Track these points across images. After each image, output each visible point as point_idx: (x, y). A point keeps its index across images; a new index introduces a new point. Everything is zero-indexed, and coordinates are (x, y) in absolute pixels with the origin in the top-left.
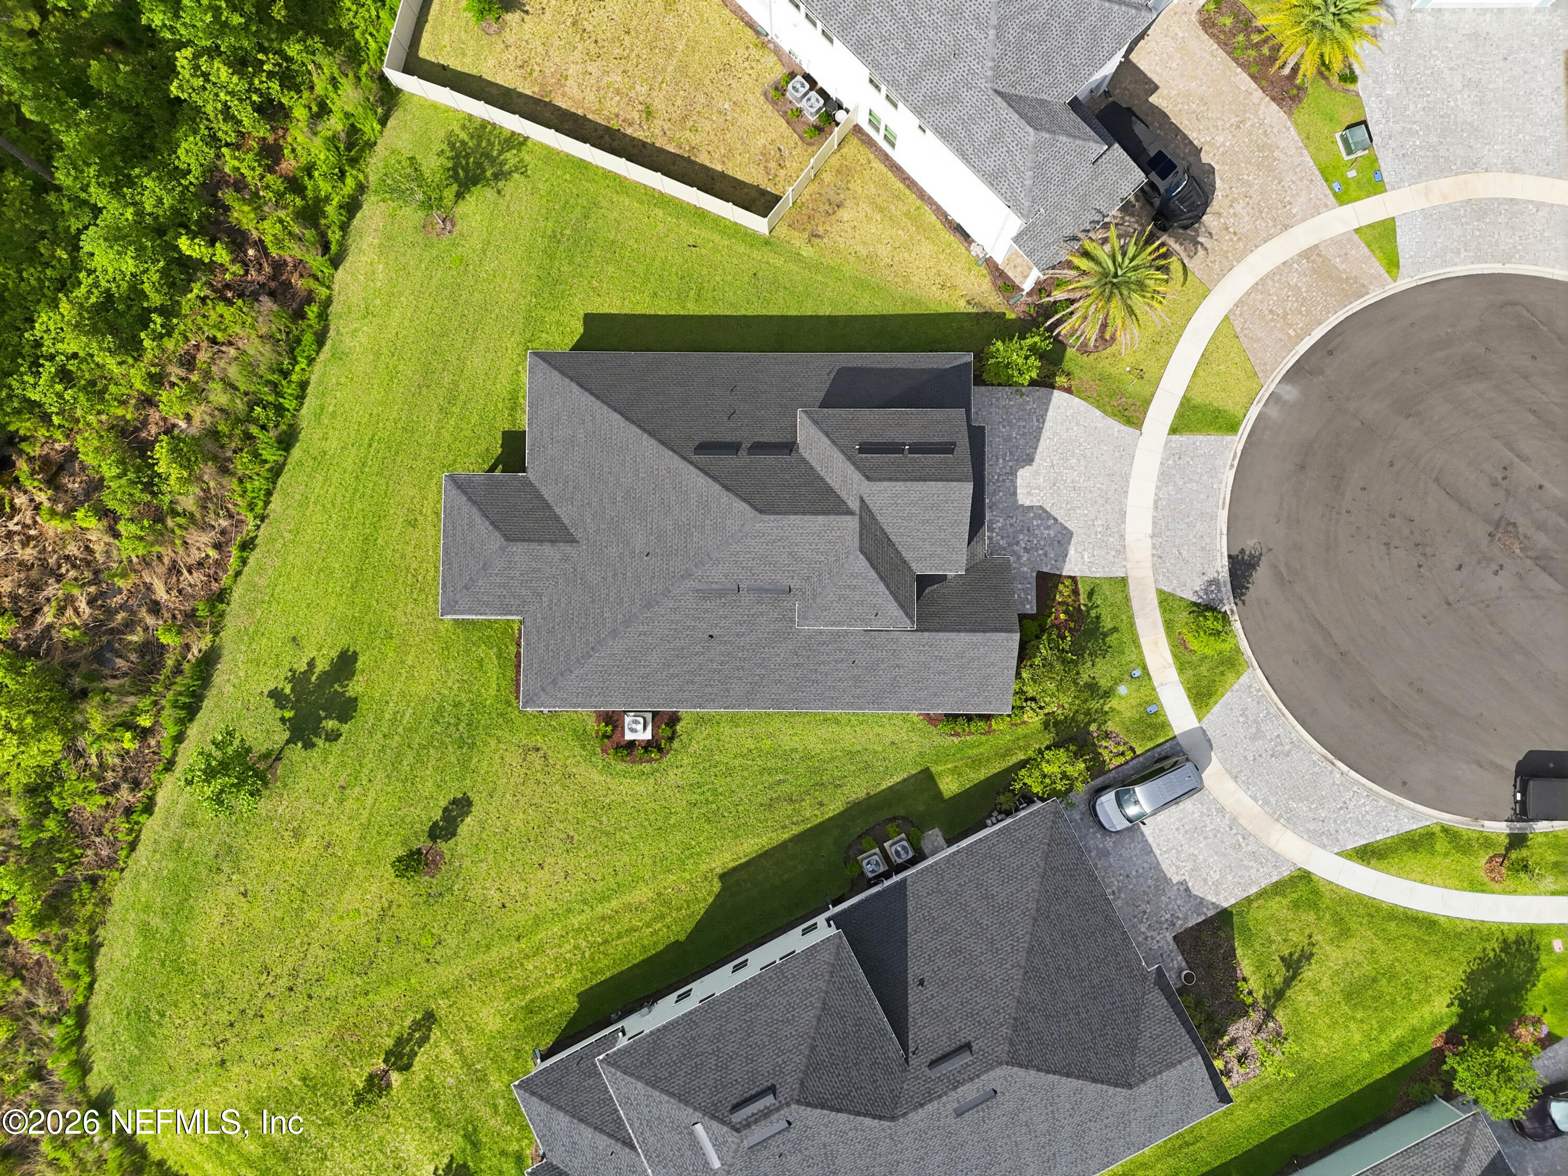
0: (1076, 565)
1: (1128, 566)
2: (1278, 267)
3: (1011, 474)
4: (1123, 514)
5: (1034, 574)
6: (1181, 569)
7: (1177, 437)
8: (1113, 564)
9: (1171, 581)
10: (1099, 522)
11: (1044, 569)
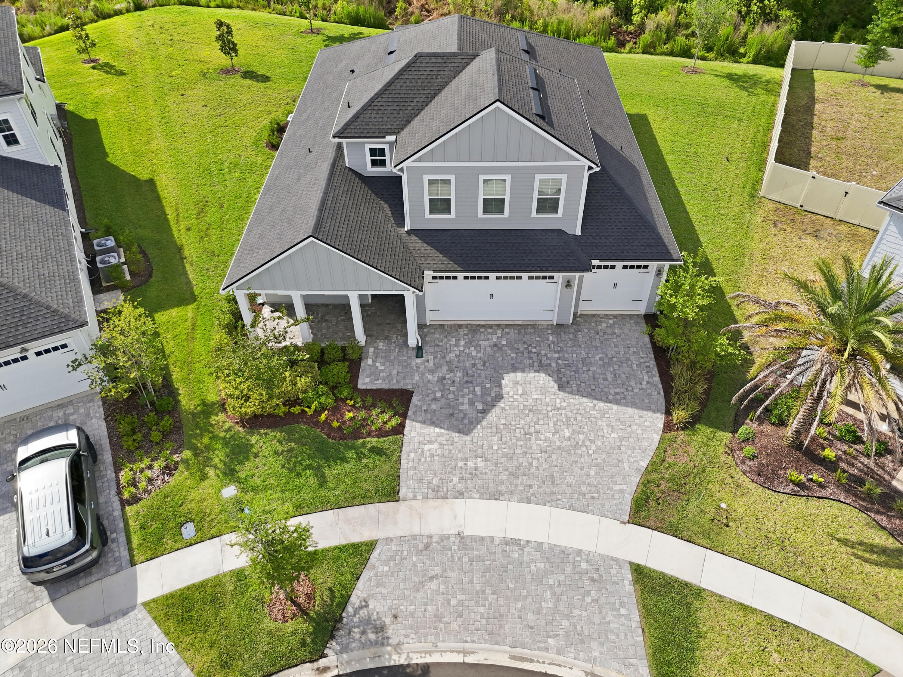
0: (420, 434)
1: (414, 503)
3: (541, 365)
4: (495, 496)
5: (409, 387)
6: (405, 579)
7: (629, 576)
8: (420, 481)
9: (386, 563)
10: (480, 463)
11: (415, 399)
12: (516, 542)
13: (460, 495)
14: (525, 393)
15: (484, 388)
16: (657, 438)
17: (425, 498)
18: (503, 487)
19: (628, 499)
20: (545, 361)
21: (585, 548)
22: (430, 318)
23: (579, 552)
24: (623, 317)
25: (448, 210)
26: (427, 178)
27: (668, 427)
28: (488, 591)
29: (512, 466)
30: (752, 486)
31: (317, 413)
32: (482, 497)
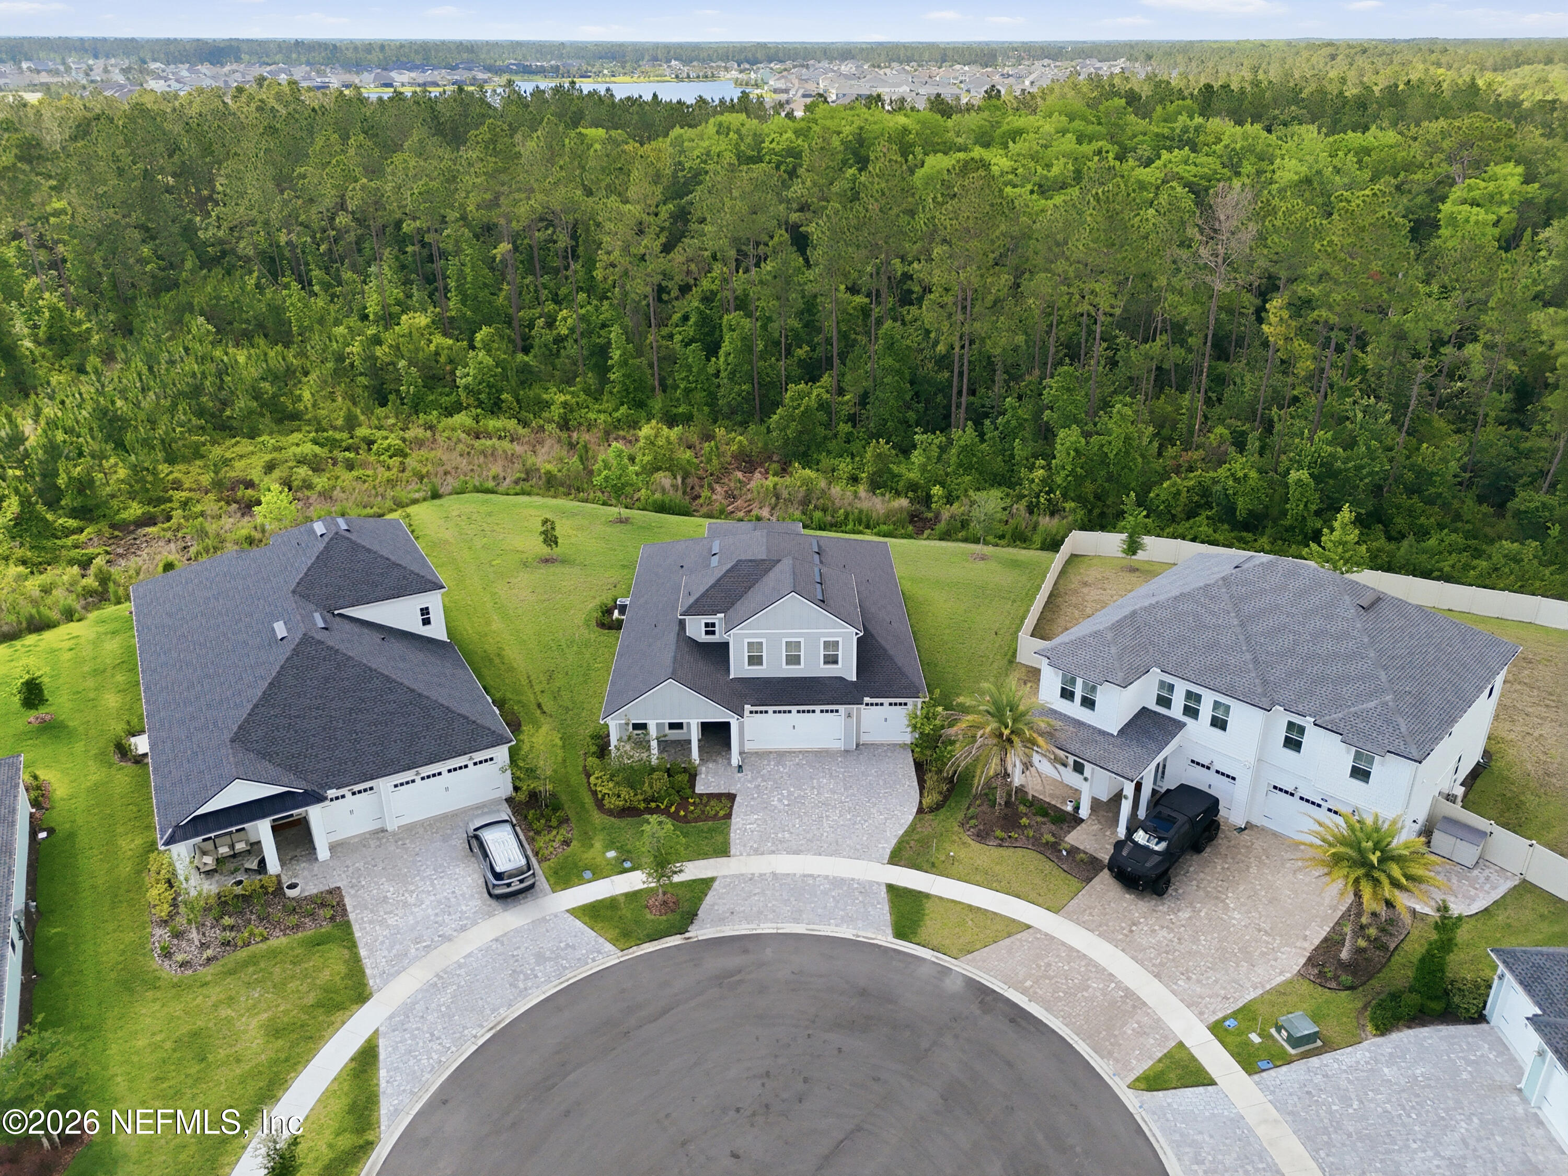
0: (743, 819)
1: (741, 857)
2: (1104, 970)
4: (797, 852)
5: (733, 792)
6: (737, 895)
7: (884, 889)
8: (745, 846)
9: (724, 887)
10: (787, 835)
11: (738, 799)
12: (811, 876)
13: (773, 852)
14: (819, 793)
15: (789, 791)
16: (911, 818)
17: (749, 855)
18: (802, 848)
19: (888, 851)
20: (834, 774)
21: (856, 877)
22: (748, 747)
23: (853, 880)
24: (895, 745)
25: (761, 663)
26: (746, 641)
27: (920, 811)
28: (792, 899)
29: (809, 836)
30: (972, 842)
31: (668, 807)
32: (788, 853)
